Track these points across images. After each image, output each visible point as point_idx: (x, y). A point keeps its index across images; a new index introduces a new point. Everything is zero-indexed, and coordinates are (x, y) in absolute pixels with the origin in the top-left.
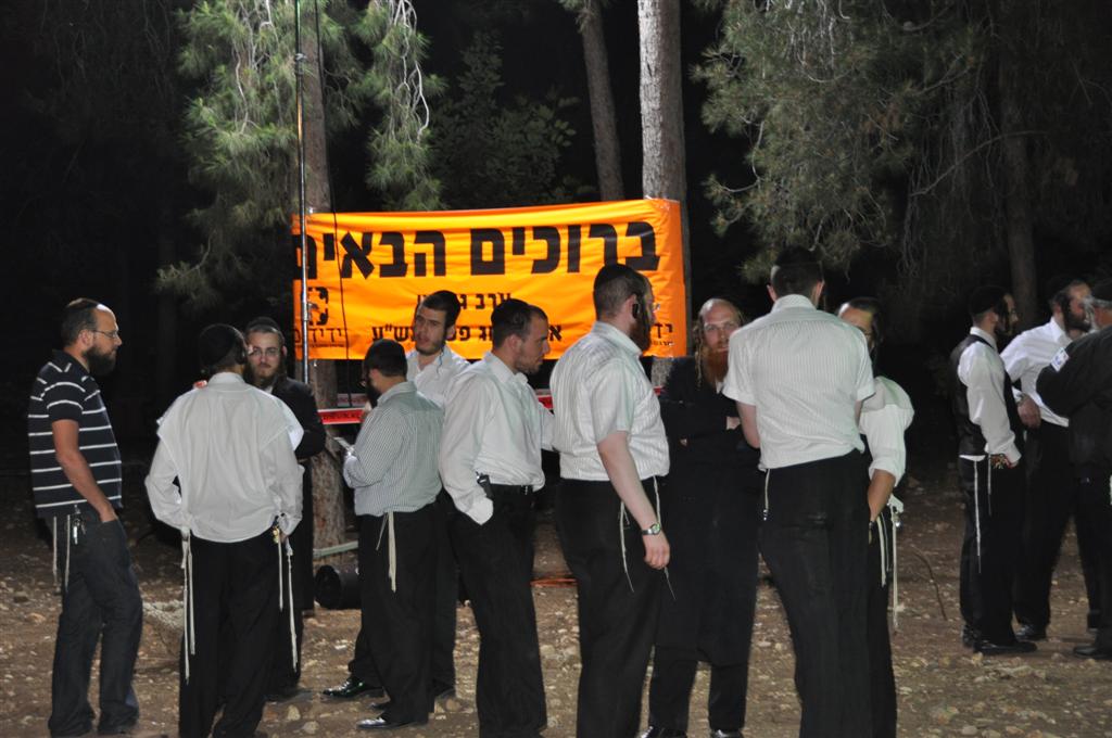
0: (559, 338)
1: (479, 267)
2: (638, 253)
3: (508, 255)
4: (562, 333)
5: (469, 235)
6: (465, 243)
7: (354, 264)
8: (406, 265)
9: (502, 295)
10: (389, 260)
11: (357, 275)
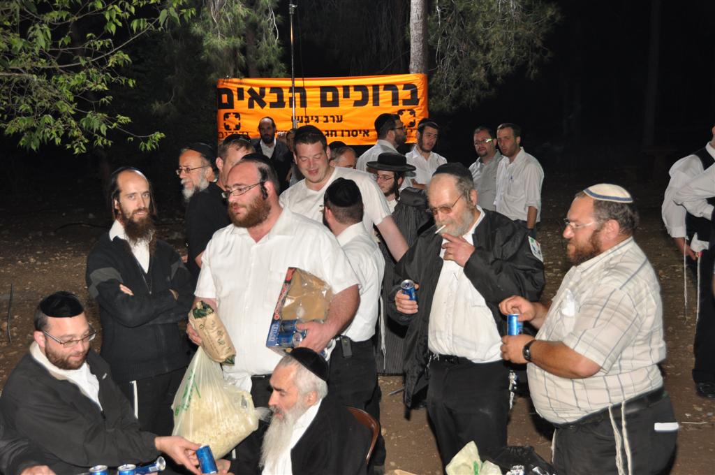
0: (368, 135)
1: (324, 103)
2: (409, 97)
3: (341, 98)
4: (369, 133)
5: (319, 89)
6: (318, 93)
7: (255, 102)
8: (285, 103)
9: (338, 116)
10: (276, 100)
11: (257, 107)
